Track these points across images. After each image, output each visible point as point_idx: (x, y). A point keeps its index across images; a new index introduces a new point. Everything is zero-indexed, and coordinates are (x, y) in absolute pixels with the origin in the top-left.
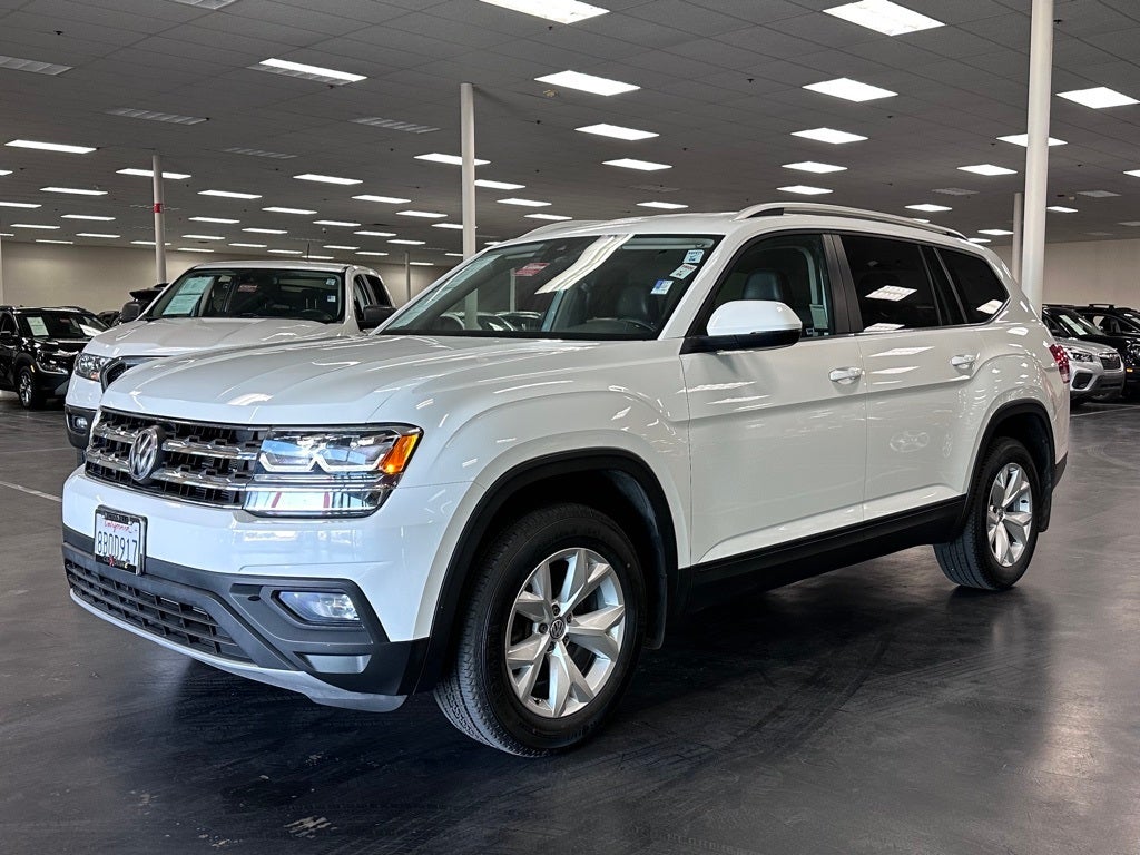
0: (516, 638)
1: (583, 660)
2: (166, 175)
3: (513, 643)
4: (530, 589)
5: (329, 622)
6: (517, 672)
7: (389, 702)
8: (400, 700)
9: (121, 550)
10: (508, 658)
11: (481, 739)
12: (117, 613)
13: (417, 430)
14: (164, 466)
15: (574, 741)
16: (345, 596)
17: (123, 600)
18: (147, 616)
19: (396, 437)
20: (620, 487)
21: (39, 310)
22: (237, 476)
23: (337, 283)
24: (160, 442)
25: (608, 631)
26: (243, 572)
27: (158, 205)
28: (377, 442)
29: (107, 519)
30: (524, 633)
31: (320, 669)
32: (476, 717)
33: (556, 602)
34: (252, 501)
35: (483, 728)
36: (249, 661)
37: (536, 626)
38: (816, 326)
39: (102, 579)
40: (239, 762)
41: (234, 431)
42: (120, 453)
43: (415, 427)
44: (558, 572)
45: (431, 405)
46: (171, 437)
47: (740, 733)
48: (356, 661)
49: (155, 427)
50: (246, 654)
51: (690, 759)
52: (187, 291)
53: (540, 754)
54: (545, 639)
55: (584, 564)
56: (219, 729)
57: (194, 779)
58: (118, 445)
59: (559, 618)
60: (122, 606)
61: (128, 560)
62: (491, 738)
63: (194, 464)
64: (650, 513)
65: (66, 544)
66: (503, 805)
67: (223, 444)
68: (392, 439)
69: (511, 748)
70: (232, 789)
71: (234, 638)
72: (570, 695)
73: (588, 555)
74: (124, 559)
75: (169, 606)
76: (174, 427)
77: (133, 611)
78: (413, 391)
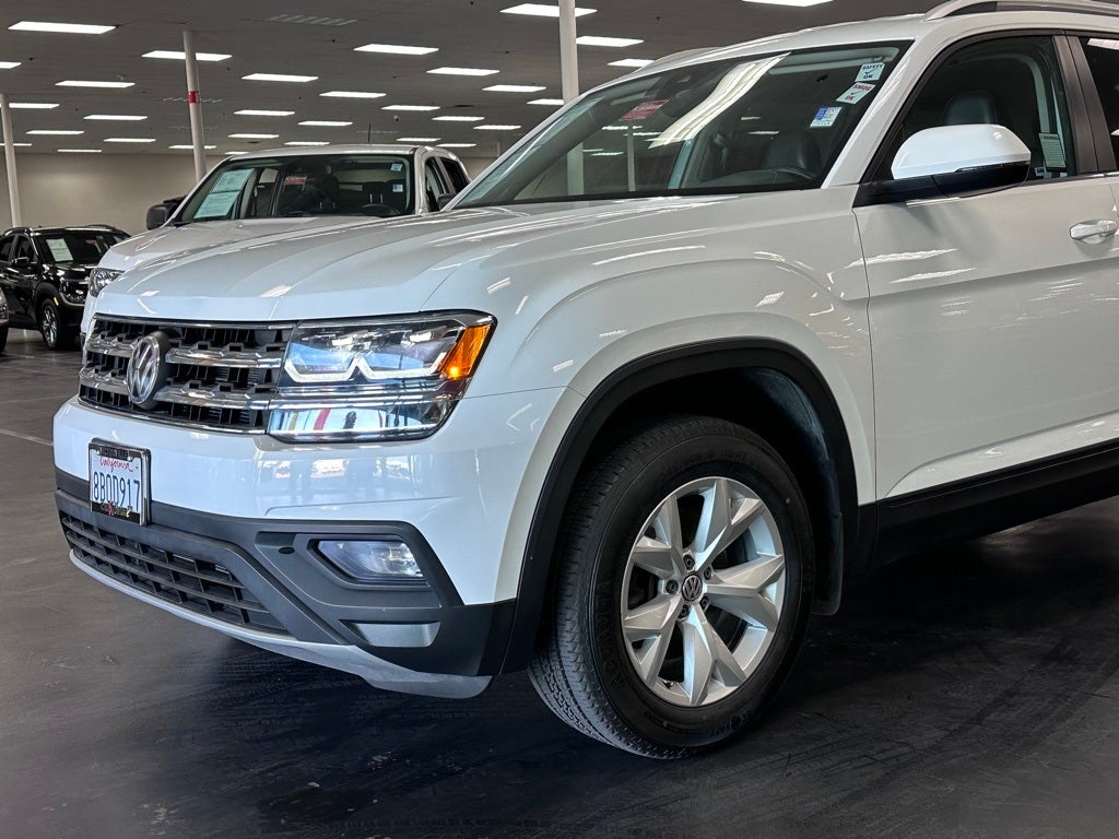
0: (634, 601)
1: (730, 629)
2: (200, 57)
3: (631, 607)
4: (651, 533)
5: (387, 579)
6: (638, 646)
7: (468, 685)
8: (482, 683)
9: (121, 495)
10: (625, 627)
11: (593, 734)
12: (124, 577)
13: (489, 319)
14: (169, 383)
15: (721, 737)
16: (403, 545)
17: (129, 559)
18: (159, 579)
19: (461, 328)
20: (773, 395)
21: (63, 230)
22: (258, 391)
23: (404, 168)
24: (163, 353)
25: (762, 590)
26: (269, 517)
27: (193, 93)
28: (435, 337)
29: (102, 455)
30: (646, 592)
31: (376, 642)
32: (585, 704)
33: (689, 552)
34: (276, 422)
35: (595, 720)
36: (284, 632)
37: (663, 584)
38: (1049, 163)
39: (104, 534)
40: (282, 766)
41: (252, 331)
42: (118, 371)
43: (486, 315)
44: (690, 509)
45: (507, 287)
46: (176, 345)
47: (952, 728)
48: (421, 631)
49: (157, 334)
50: (280, 624)
51: (883, 761)
52: (222, 188)
53: (675, 754)
54: (675, 602)
55: (725, 500)
56: (260, 722)
57: (224, 787)
58: (117, 362)
59: (695, 573)
60: (128, 568)
61: (130, 507)
62: (606, 732)
63: (206, 377)
64: (815, 428)
65: (59, 492)
66: (623, 823)
67: (238, 349)
68: (454, 333)
69: (634, 747)
70: (271, 800)
71: (265, 604)
72: (713, 676)
73: (731, 487)
74: (125, 506)
75: (183, 564)
76: (180, 332)
77: (142, 574)
78: (481, 266)
